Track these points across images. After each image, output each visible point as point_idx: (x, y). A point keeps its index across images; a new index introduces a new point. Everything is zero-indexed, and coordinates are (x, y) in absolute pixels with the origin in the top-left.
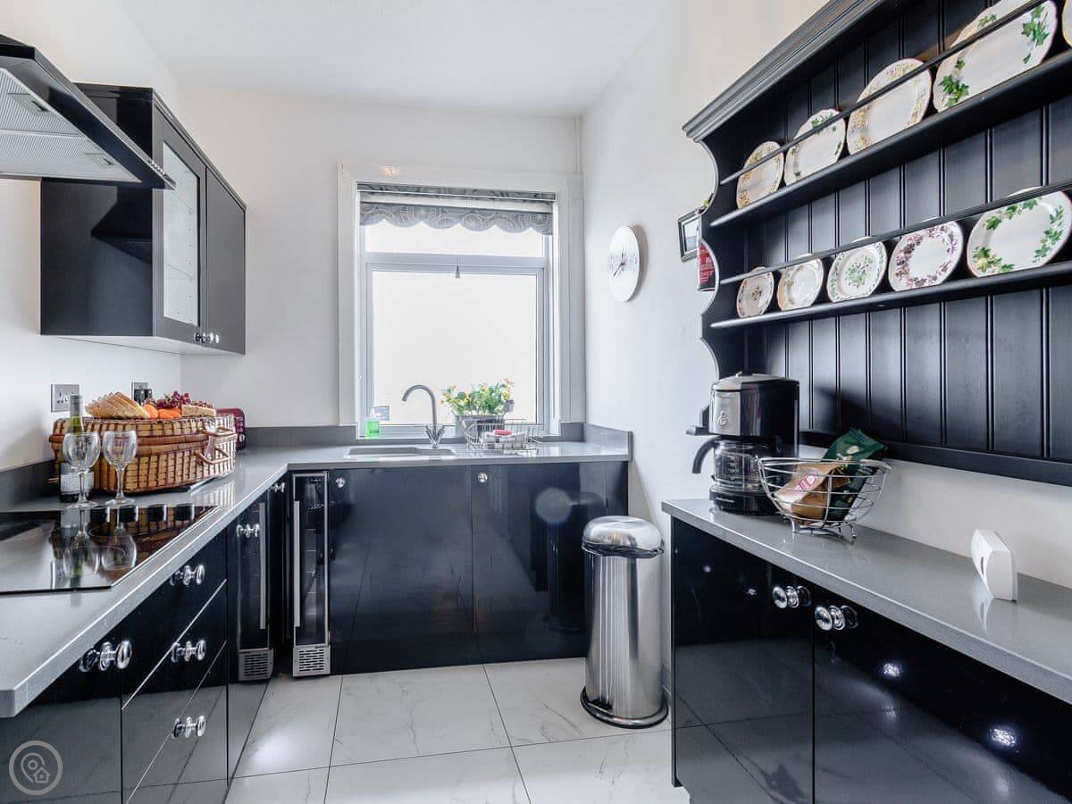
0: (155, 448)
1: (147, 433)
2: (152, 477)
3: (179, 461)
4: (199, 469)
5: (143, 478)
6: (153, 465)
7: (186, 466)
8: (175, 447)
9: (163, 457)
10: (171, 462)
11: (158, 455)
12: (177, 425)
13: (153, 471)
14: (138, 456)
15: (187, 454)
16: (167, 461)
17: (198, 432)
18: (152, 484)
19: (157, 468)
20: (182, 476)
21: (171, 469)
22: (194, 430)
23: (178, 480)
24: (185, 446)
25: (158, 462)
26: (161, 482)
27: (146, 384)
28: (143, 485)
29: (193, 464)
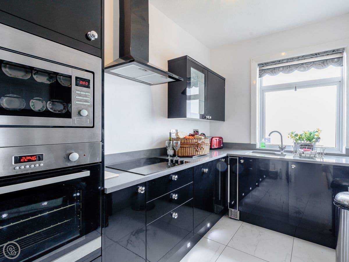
0: (185, 146)
1: (183, 142)
2: (184, 153)
3: (191, 150)
4: (196, 152)
5: (182, 153)
6: (184, 150)
7: (193, 151)
8: (190, 146)
9: (187, 148)
10: (189, 150)
11: (186, 148)
12: (190, 140)
13: (184, 152)
14: (181, 147)
15: (193, 148)
16: (188, 149)
17: (196, 142)
18: (184, 155)
19: (185, 151)
20: (192, 153)
21: (189, 151)
22: (195, 142)
23: (191, 154)
24: (192, 146)
25: (185, 149)
26: (187, 155)
27: (198, 130)
28: (182, 155)
29: (195, 151)
